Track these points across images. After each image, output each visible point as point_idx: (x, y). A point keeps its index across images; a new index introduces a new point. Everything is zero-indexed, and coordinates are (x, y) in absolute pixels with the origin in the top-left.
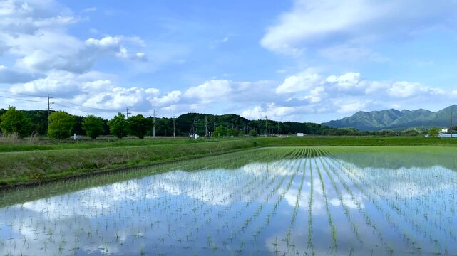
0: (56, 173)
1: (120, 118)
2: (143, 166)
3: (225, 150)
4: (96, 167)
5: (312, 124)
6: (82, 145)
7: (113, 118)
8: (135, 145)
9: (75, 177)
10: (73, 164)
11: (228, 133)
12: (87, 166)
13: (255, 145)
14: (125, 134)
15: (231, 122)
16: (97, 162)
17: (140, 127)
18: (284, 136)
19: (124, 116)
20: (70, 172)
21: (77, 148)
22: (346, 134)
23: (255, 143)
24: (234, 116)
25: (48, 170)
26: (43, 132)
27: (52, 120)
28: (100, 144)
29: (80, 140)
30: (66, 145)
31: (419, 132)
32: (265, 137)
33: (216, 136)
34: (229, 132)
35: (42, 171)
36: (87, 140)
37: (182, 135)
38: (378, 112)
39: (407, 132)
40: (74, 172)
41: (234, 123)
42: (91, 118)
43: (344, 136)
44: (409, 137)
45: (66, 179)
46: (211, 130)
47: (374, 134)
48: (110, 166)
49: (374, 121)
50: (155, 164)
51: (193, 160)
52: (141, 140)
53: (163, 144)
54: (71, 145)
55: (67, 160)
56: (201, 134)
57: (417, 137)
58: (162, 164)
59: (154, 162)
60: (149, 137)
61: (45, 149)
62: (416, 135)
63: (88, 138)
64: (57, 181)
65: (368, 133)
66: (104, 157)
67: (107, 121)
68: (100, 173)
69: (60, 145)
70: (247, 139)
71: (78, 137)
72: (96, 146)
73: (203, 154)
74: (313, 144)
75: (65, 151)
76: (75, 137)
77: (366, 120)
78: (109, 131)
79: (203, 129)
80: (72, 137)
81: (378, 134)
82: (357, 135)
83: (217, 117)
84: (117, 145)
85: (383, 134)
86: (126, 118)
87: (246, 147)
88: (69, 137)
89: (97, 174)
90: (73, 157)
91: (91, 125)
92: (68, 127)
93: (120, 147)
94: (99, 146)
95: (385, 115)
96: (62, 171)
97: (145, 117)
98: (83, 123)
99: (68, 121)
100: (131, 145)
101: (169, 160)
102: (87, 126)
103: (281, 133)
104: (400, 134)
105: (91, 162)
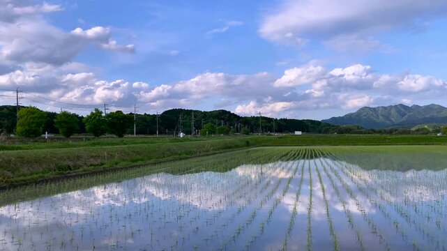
0: (25, 176)
1: (96, 115)
2: (122, 169)
3: (213, 150)
4: (70, 169)
5: (311, 121)
6: (54, 144)
7: (89, 114)
8: (113, 144)
9: (46, 181)
10: (44, 166)
11: (217, 131)
12: (60, 168)
13: (248, 144)
14: (103, 132)
15: (222, 119)
16: (71, 164)
17: (119, 124)
18: (281, 135)
19: (101, 113)
20: (41, 175)
21: (48, 148)
22: (349, 132)
23: (248, 142)
24: (224, 112)
25: (16, 173)
26: (11, 129)
27: (21, 117)
28: (74, 143)
29: (52, 139)
30: (36, 145)
31: (431, 130)
32: (258, 136)
33: (204, 134)
34: (219, 130)
35: (9, 174)
36: (60, 139)
37: (166, 133)
38: (385, 108)
39: (418, 130)
40: (46, 175)
41: (224, 119)
42: (65, 115)
43: (347, 135)
44: (419, 136)
45: (36, 182)
46: (198, 127)
47: (380, 132)
48: (85, 168)
49: (381, 117)
50: (136, 166)
51: (179, 162)
52: (120, 139)
53: (146, 143)
54: (42, 145)
55: (38, 161)
56: (188, 132)
57: (429, 135)
58: (144, 165)
59: (135, 164)
60: (130, 136)
61: (13, 149)
62: (427, 133)
63: (61, 136)
64: (27, 184)
65: (374, 131)
66: (79, 157)
67: (82, 117)
68: (75, 176)
69: (31, 144)
70: (239, 137)
71: (49, 135)
72: (69, 146)
73: (189, 154)
74: (313, 143)
75: (35, 151)
76: (46, 135)
77: (372, 117)
78: (85, 129)
79: (190, 126)
80: (43, 135)
81: (385, 132)
82: (361, 133)
83: (205, 113)
84: (94, 144)
85: (391, 132)
86: (103, 115)
87: (237, 147)
88: (41, 135)
89: (72, 176)
90: (44, 158)
91: (64, 122)
92: (39, 124)
93: (97, 147)
94: (73, 146)
95: (393, 111)
96: (32, 174)
97: (125, 113)
98: (55, 120)
99: (39, 118)
100: (109, 144)
101: (153, 161)
102: (60, 123)
103: (277, 131)
104: (409, 132)
105: (65, 163)
